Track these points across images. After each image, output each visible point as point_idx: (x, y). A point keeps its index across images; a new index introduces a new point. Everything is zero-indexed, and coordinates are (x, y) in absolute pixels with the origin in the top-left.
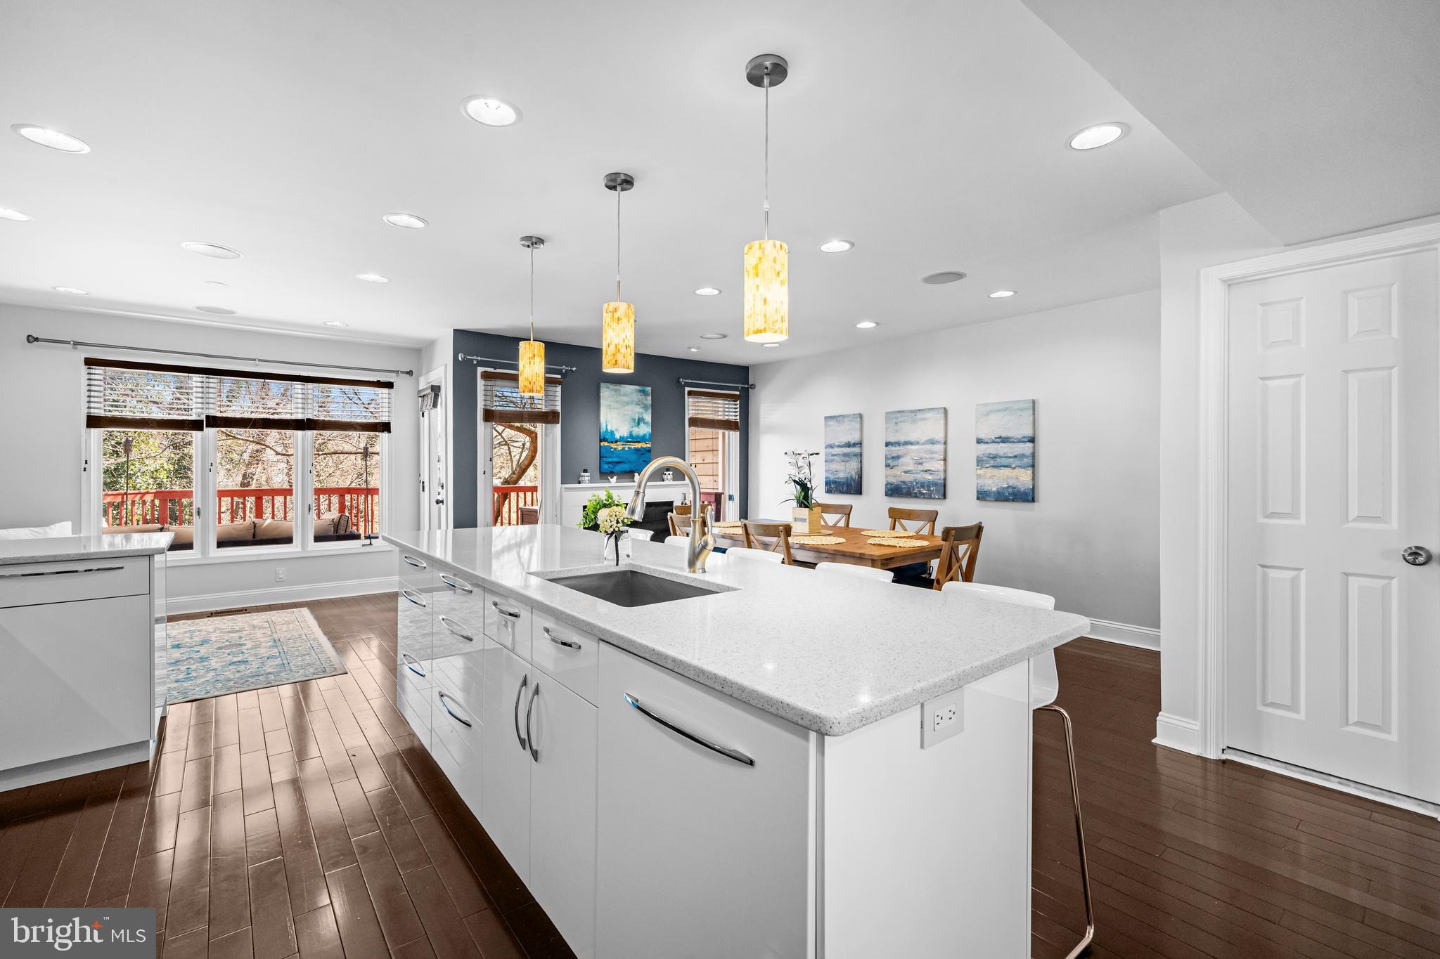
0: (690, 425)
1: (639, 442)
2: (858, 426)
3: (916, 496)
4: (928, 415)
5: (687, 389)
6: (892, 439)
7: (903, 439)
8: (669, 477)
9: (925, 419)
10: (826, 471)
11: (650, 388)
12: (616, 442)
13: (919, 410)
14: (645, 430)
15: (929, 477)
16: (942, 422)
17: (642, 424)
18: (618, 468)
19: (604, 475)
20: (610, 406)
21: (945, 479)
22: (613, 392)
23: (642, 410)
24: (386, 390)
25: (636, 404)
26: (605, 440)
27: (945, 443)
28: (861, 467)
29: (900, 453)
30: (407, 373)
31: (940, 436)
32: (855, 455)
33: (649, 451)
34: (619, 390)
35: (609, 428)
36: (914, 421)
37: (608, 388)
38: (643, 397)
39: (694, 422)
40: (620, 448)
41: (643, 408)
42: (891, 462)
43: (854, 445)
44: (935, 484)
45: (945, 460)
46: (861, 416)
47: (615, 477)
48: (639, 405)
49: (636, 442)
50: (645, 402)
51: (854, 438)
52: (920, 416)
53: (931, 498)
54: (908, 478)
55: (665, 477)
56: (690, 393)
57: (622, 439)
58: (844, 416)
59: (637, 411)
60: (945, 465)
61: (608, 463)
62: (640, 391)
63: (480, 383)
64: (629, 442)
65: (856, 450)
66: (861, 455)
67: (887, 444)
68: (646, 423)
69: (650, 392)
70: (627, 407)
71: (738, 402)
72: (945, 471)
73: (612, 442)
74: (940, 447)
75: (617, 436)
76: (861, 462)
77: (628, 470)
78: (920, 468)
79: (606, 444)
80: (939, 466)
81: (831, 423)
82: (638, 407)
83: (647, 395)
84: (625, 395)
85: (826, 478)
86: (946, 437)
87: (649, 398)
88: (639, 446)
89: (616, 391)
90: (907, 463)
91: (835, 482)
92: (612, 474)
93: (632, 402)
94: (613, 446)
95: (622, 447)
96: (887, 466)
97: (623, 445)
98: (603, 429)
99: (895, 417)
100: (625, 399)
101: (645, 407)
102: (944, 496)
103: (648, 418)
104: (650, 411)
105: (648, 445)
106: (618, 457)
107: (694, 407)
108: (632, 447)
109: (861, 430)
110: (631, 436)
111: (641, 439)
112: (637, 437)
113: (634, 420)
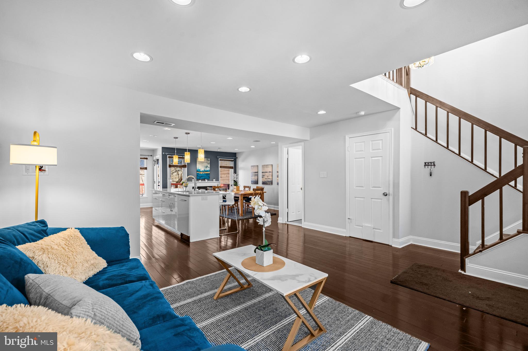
2: (257, 168)
3: (267, 184)
4: (269, 166)
5: (219, 159)
6: (263, 172)
7: (265, 171)
8: (214, 180)
9: (268, 167)
10: (252, 179)
11: (210, 159)
13: (268, 165)
15: (269, 180)
16: (271, 168)
17: (207, 168)
18: (201, 178)
20: (199, 163)
21: (272, 180)
23: (207, 164)
24: (146, 160)
26: (198, 171)
27: (272, 172)
28: (258, 178)
29: (264, 175)
30: (151, 156)
31: (271, 171)
32: (257, 175)
33: (209, 174)
35: (199, 169)
36: (267, 167)
38: (208, 161)
39: (221, 167)
40: (202, 173)
42: (263, 176)
43: (256, 173)
44: (270, 181)
45: (272, 176)
46: (258, 166)
47: (200, 180)
51: (256, 171)
52: (268, 166)
53: (270, 184)
54: (266, 180)
56: (220, 160)
57: (202, 171)
58: (254, 166)
60: (272, 177)
61: (199, 177)
62: (207, 160)
63: (168, 159)
64: (204, 172)
65: (257, 174)
66: (258, 175)
67: (262, 172)
70: (204, 164)
71: (233, 162)
72: (272, 179)
74: (271, 173)
75: (201, 171)
76: (258, 176)
77: (204, 178)
78: (268, 178)
79: (198, 172)
80: (271, 177)
81: (252, 167)
85: (251, 180)
86: (272, 171)
87: (209, 161)
88: (207, 173)
90: (266, 177)
91: (253, 181)
92: (200, 179)
96: (262, 177)
98: (197, 169)
99: (264, 166)
101: (208, 164)
102: (272, 184)
103: (209, 166)
104: (209, 164)
105: (209, 172)
106: (201, 175)
107: (221, 163)
109: (258, 169)
110: (205, 170)
111: (207, 171)
112: (206, 171)
113: (205, 167)
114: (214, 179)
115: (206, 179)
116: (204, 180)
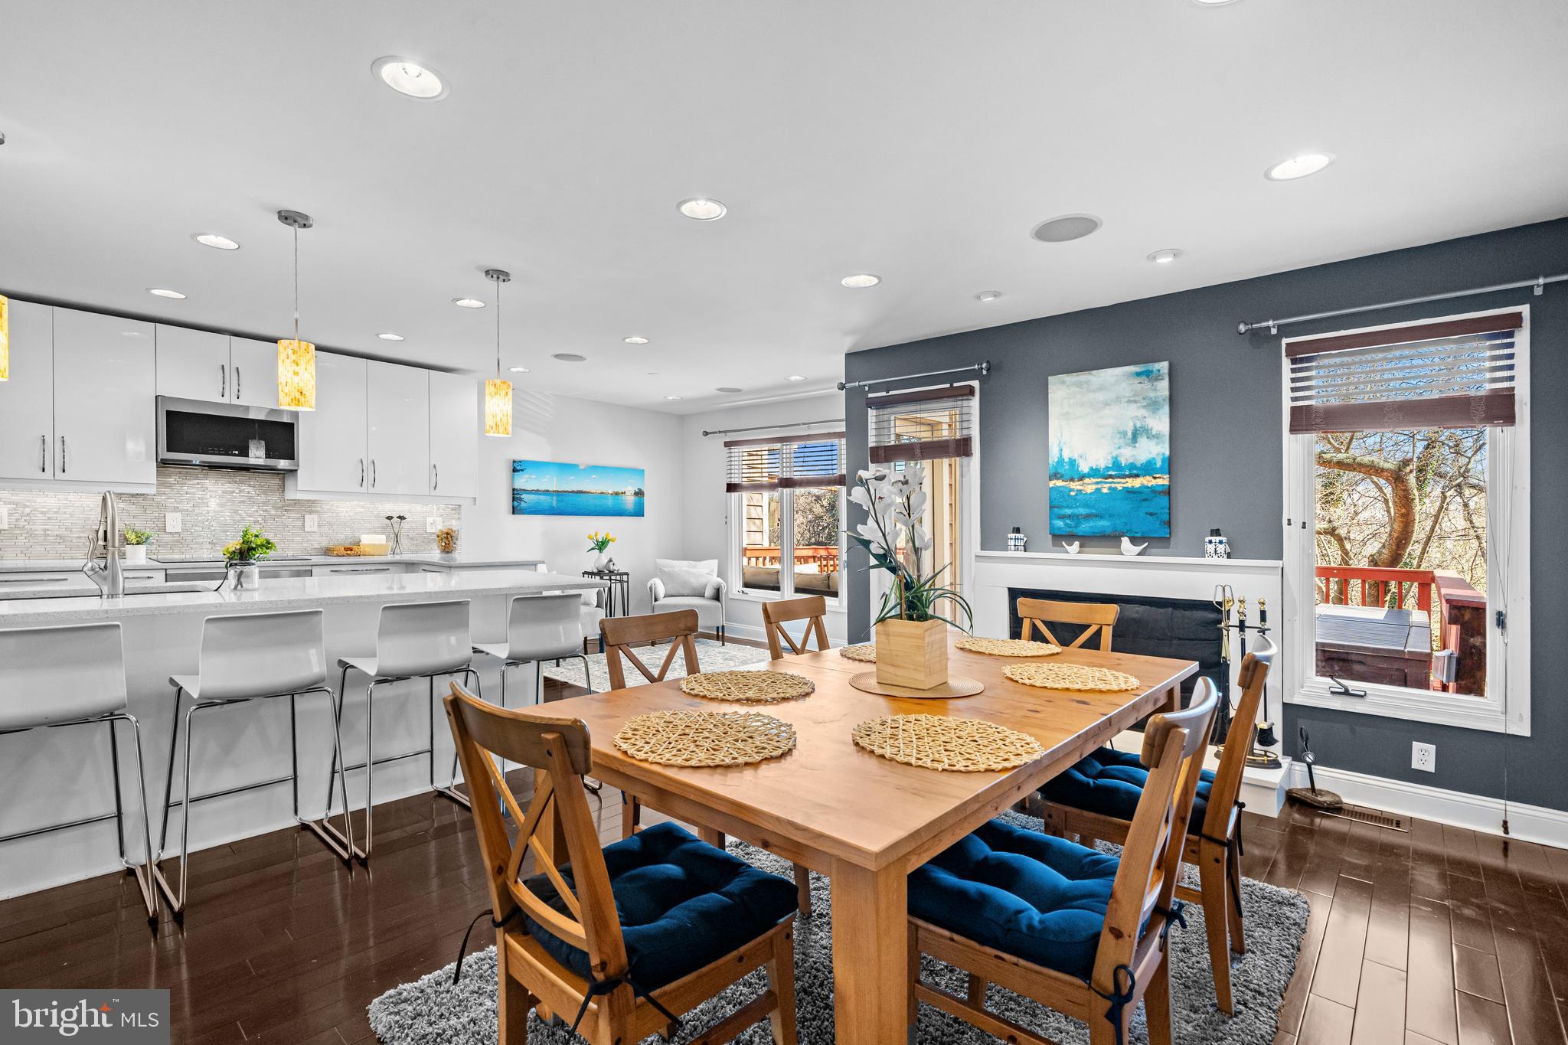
0: (1294, 429)
1: (1137, 476)
5: (1290, 341)
8: (1221, 548)
11: (1165, 364)
12: (1082, 478)
14: (1155, 450)
17: (1143, 441)
19: (1060, 538)
20: (1067, 413)
22: (1074, 389)
23: (1144, 412)
25: (1129, 401)
26: (1055, 476)
34: (1087, 383)
35: (1066, 456)
37: (1063, 382)
38: (1147, 385)
40: (1090, 489)
41: (1144, 407)
47: (1077, 543)
48: (1136, 402)
49: (1130, 476)
50: (1152, 395)
55: (1210, 548)
56: (1297, 348)
57: (1094, 473)
59: (1131, 415)
62: (1138, 374)
64: (1111, 477)
68: (1157, 437)
69: (1166, 371)
70: (1107, 411)
73: (1072, 480)
75: (1084, 468)
79: (1060, 483)
82: (1134, 406)
83: (1158, 378)
84: (1101, 388)
87: (1164, 386)
88: (1136, 483)
89: (1079, 385)
92: (1071, 537)
93: (1118, 400)
94: (1072, 485)
95: (1094, 487)
97: (1097, 483)
98: (1054, 456)
100: (1100, 396)
101: (1155, 405)
103: (1161, 423)
104: (1166, 409)
105: (1160, 482)
108: (1120, 487)
110: (1116, 465)
111: (1148, 469)
112: (1132, 466)
113: (1125, 434)
114: (1216, 532)
115: (1125, 542)
116: (1109, 539)
